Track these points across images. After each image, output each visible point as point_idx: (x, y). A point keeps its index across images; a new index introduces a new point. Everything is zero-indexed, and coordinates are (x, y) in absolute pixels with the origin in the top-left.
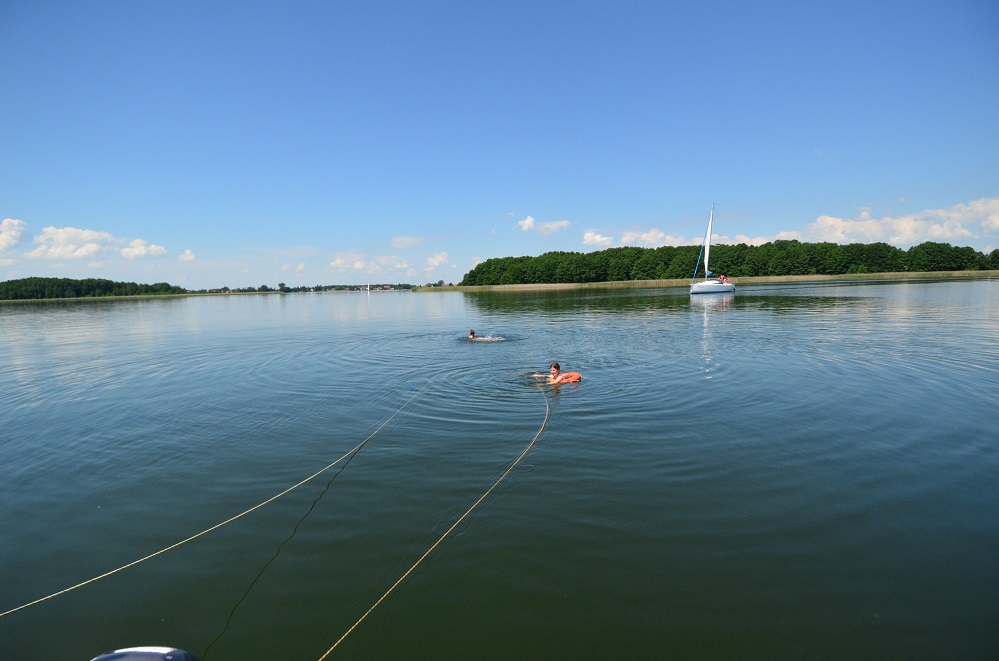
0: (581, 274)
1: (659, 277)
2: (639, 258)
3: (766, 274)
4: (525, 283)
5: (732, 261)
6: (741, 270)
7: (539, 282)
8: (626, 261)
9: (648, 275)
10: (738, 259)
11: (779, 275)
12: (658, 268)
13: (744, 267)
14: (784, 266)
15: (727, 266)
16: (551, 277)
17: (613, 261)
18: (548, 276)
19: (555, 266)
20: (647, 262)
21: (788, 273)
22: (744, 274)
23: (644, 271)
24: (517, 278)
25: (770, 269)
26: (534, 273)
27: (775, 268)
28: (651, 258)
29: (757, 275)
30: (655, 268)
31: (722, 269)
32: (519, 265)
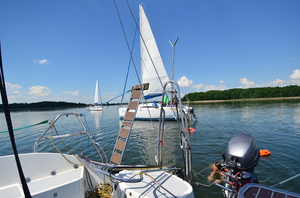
0: (223, 97)
1: (251, 98)
2: (241, 92)
3: (288, 96)
4: (203, 100)
5: (276, 92)
6: (279, 95)
7: (209, 100)
8: (237, 93)
9: (246, 97)
10: (278, 91)
11: (294, 97)
12: (250, 95)
13: (280, 94)
14: (295, 94)
15: (274, 94)
16: (213, 98)
17: (233, 93)
18: (212, 98)
19: (214, 95)
20: (245, 93)
21: (296, 96)
22: (280, 97)
23: (245, 96)
24: (201, 99)
25: (290, 95)
26: (207, 97)
27: (292, 94)
28: (247, 92)
29: (285, 97)
30: (248, 95)
31: (273, 95)
32: (201, 95)
